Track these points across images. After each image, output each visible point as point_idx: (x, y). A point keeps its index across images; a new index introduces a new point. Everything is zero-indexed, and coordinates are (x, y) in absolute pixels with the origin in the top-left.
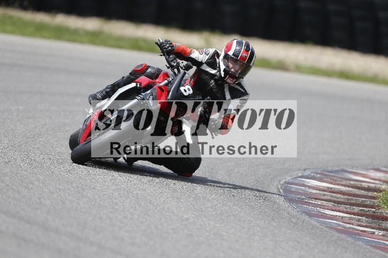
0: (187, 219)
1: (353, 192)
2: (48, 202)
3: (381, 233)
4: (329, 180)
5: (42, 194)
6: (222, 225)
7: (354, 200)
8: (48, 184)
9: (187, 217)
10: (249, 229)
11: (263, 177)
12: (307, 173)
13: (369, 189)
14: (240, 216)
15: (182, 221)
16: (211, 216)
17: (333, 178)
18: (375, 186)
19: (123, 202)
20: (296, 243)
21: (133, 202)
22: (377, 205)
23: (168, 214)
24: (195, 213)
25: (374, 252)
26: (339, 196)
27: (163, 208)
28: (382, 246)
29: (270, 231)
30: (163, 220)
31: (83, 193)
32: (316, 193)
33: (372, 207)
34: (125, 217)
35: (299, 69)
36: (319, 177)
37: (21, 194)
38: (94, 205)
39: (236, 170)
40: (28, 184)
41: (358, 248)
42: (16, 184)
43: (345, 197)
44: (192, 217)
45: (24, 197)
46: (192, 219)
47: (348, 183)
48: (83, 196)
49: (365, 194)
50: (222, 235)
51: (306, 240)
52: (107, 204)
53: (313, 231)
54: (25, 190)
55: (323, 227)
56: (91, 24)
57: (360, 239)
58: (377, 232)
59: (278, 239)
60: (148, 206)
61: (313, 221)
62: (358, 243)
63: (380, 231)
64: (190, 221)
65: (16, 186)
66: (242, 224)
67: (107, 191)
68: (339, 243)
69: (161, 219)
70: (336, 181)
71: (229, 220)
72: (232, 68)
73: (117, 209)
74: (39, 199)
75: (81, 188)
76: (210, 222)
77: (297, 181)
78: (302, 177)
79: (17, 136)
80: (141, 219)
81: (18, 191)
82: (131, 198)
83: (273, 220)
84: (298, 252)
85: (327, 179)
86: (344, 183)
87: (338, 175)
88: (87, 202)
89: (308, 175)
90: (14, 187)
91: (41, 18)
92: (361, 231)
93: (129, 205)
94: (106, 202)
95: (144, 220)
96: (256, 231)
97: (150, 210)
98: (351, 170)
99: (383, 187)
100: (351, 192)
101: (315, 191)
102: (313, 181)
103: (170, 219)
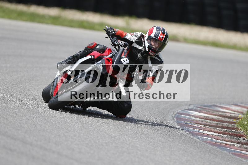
0: (115, 137)
1: (221, 120)
2: (26, 126)
3: (239, 145)
4: (206, 112)
5: (22, 120)
6: (137, 140)
7: (221, 124)
8: (26, 114)
9: (115, 135)
10: (154, 143)
11: (163, 110)
12: (191, 107)
13: (231, 117)
14: (148, 135)
15: (112, 137)
16: (130, 134)
17: (208, 110)
18: (235, 116)
19: (74, 126)
20: (184, 152)
21: (80, 125)
22: (236, 127)
23: (102, 133)
24: (120, 133)
25: (234, 158)
26: (212, 122)
27: (99, 130)
28: (239, 154)
29: (167, 144)
30: (99, 137)
31: (48, 120)
32: (197, 120)
33: (233, 129)
34: (75, 136)
35: (186, 40)
36: (199, 110)
37: (8, 120)
38: (55, 127)
39: (146, 105)
40: (13, 114)
41: (224, 155)
42: (5, 114)
43: (216, 122)
44: (118, 135)
45: (10, 122)
46: (118, 137)
47: (218, 113)
48: (48, 122)
49: (228, 121)
50: (137, 147)
51: (191, 150)
52: (63, 127)
53: (195, 144)
54: (11, 118)
55: (201, 142)
56: (53, 12)
57: (225, 150)
58: (236, 145)
59: (173, 149)
60: (90, 128)
61: (195, 138)
62: (224, 152)
63: (238, 144)
64: (117, 138)
65: (5, 115)
66: (150, 140)
67: (63, 119)
68: (212, 152)
69: (98, 137)
70: (210, 112)
71: (142, 137)
72: (153, 45)
73: (70, 130)
74: (20, 123)
75: (47, 117)
76: (129, 138)
77: (184, 113)
78: (188, 109)
79: (5, 84)
80: (85, 137)
81: (6, 118)
82: (79, 123)
83: (170, 137)
84: (186, 158)
85: (204, 111)
86: (215, 113)
87: (211, 109)
88: (51, 125)
89: (192, 108)
90: (4, 116)
91: (21, 8)
92: (226, 144)
93: (77, 127)
94: (63, 125)
95: (87, 137)
96: (159, 144)
97: (91, 130)
98: (219, 105)
99: (240, 116)
100: (219, 119)
101: (196, 119)
102: (195, 112)
103: (104, 137)
